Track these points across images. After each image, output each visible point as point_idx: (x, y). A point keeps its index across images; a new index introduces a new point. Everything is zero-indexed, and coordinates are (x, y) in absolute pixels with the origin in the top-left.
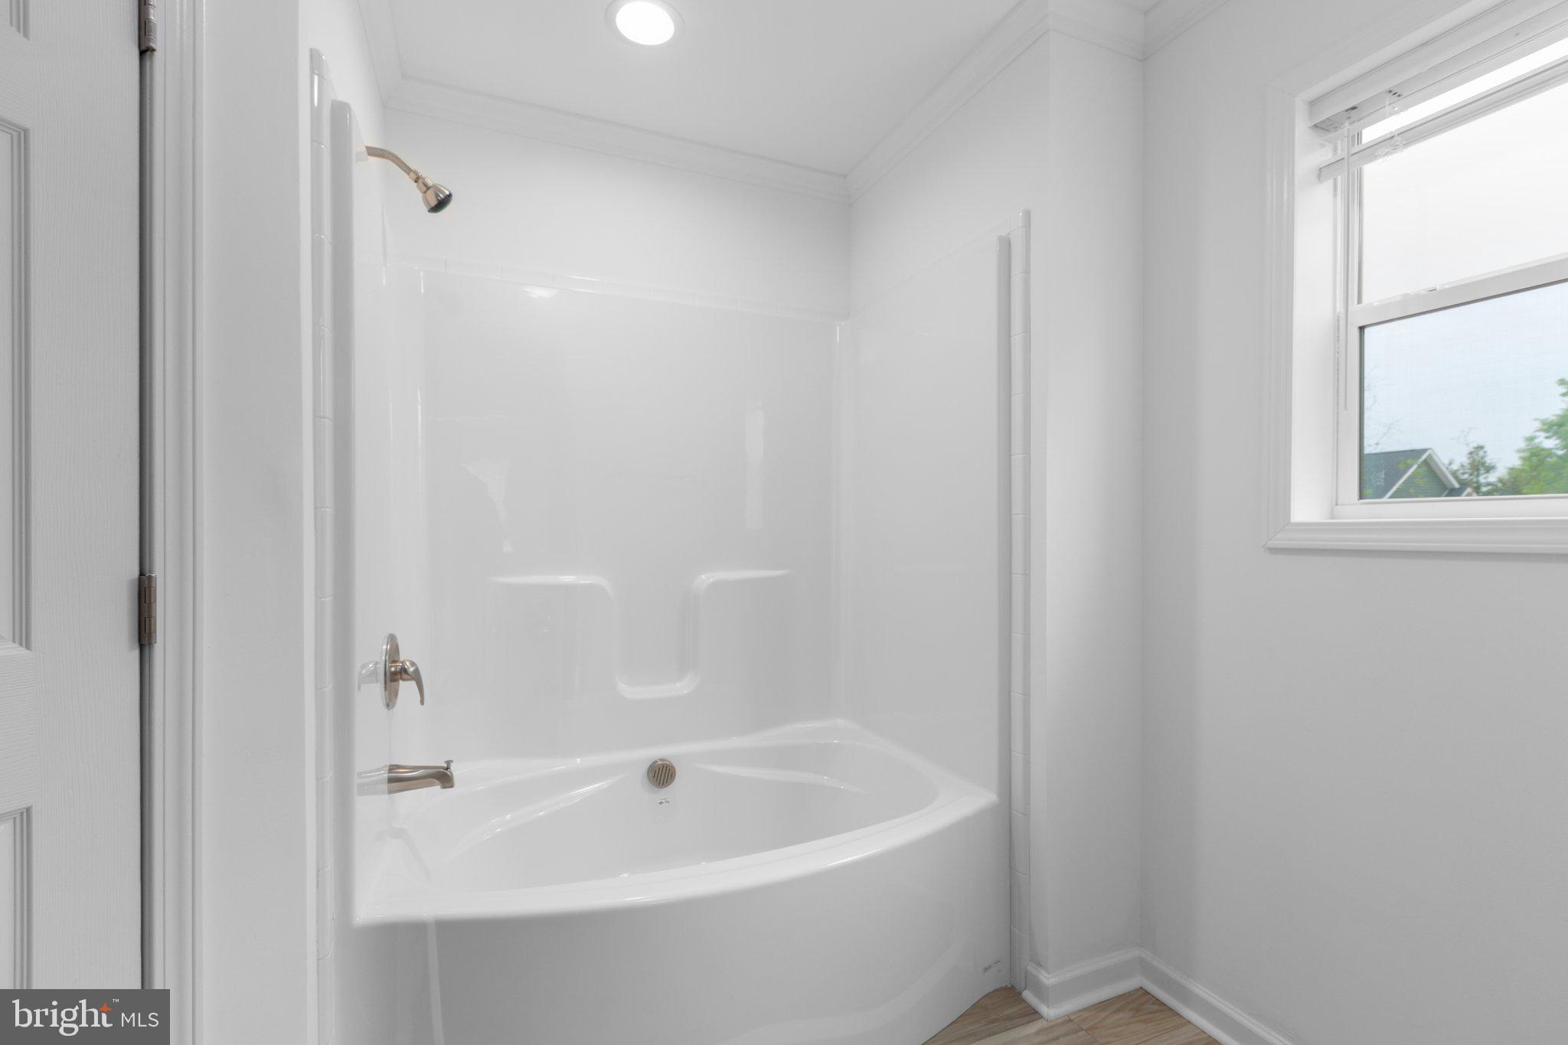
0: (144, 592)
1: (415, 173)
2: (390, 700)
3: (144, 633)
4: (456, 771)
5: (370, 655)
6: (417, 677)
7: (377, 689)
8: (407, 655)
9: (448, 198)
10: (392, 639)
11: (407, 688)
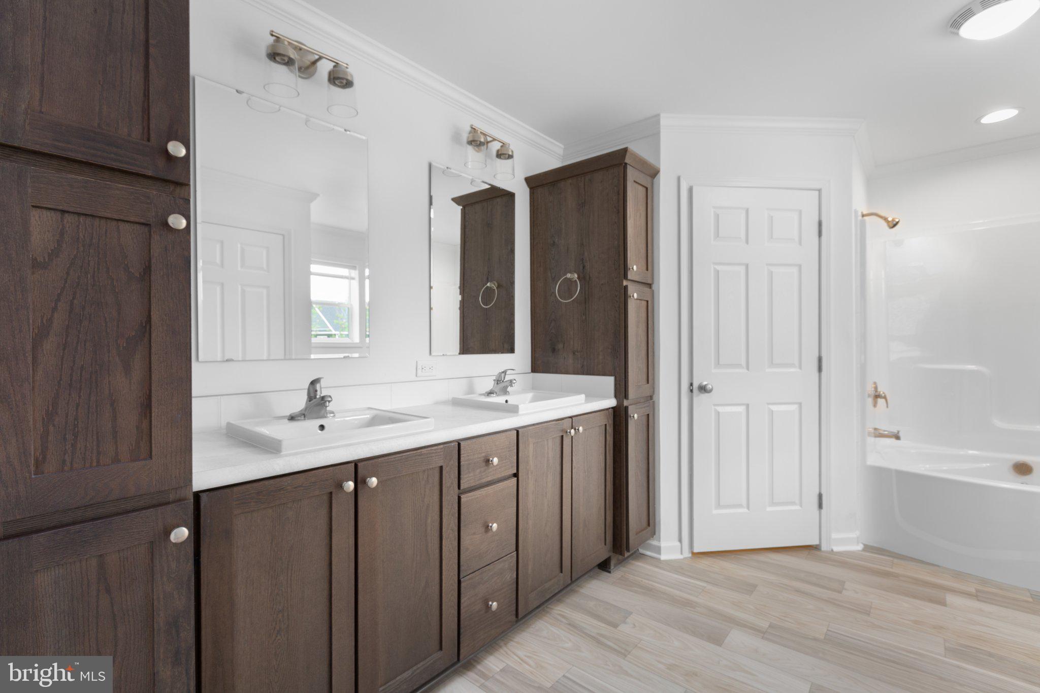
0: (820, 360)
1: (884, 217)
2: (875, 405)
3: (820, 369)
4: (901, 434)
5: (870, 389)
6: (885, 398)
7: (870, 401)
8: (881, 390)
9: (897, 223)
10: (875, 383)
11: (881, 401)
